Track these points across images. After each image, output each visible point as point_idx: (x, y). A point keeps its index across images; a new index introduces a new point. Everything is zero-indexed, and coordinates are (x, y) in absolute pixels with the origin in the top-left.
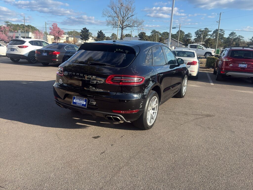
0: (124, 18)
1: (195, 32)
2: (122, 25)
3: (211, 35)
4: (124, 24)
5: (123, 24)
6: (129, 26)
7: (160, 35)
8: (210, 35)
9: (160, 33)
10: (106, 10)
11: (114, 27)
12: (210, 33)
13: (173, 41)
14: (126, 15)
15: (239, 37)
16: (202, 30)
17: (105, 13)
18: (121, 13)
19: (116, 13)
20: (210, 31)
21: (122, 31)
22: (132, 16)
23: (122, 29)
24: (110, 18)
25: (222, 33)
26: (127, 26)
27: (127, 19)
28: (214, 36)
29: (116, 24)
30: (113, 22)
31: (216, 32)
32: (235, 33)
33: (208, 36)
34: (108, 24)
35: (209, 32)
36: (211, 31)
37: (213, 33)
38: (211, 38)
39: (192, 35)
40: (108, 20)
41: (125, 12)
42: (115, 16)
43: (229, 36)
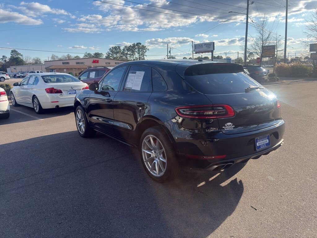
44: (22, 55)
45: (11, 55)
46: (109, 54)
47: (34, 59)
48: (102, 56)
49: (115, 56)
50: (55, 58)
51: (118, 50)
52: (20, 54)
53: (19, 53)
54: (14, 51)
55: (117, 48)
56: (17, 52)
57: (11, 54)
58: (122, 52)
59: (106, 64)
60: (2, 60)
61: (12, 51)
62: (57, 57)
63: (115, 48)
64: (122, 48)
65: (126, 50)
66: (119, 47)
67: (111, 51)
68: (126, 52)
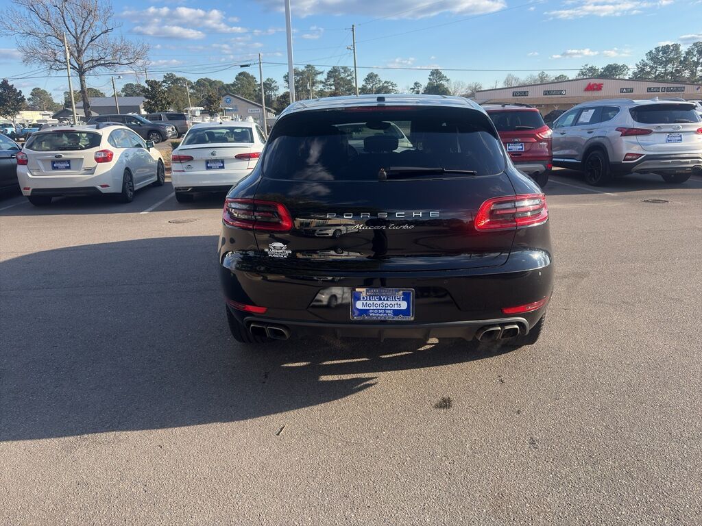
0: (80, 41)
1: (285, 77)
2: (77, 59)
3: (324, 84)
4: (85, 57)
5: (79, 56)
6: (102, 62)
7: (190, 88)
8: (321, 82)
9: (189, 83)
10: (10, 12)
11: (51, 68)
12: (320, 78)
13: (240, 101)
14: (85, 28)
15: (385, 85)
16: (301, 71)
17: (11, 22)
18: (66, 22)
19: (49, 24)
20: (319, 73)
21: (81, 80)
22: (107, 31)
23: (81, 72)
24: (31, 39)
25: (348, 76)
26: (95, 63)
27: (92, 40)
28: (331, 85)
29: (58, 58)
30: (45, 51)
31: (333, 73)
32: (377, 75)
33: (317, 85)
34: (29, 57)
35: (318, 76)
36: (322, 73)
37: (328, 76)
38: (326, 90)
39: (277, 84)
40: (25, 45)
41: (79, 21)
42: (49, 33)
43: (364, 83)
44: (448, 80)
45: (428, 81)
46: (645, 65)
47: (469, 88)
48: (625, 72)
49: (660, 69)
50: (513, 82)
51: (671, 55)
52: (446, 77)
53: (443, 77)
54: (436, 73)
55: (672, 48)
56: (441, 73)
57: (430, 79)
58: (682, 59)
59: (622, 92)
60: (412, 90)
61: (432, 74)
62: (516, 80)
63: (665, 50)
64: (684, 49)
65: (695, 53)
66: (676, 47)
67: (652, 59)
68: (695, 59)
